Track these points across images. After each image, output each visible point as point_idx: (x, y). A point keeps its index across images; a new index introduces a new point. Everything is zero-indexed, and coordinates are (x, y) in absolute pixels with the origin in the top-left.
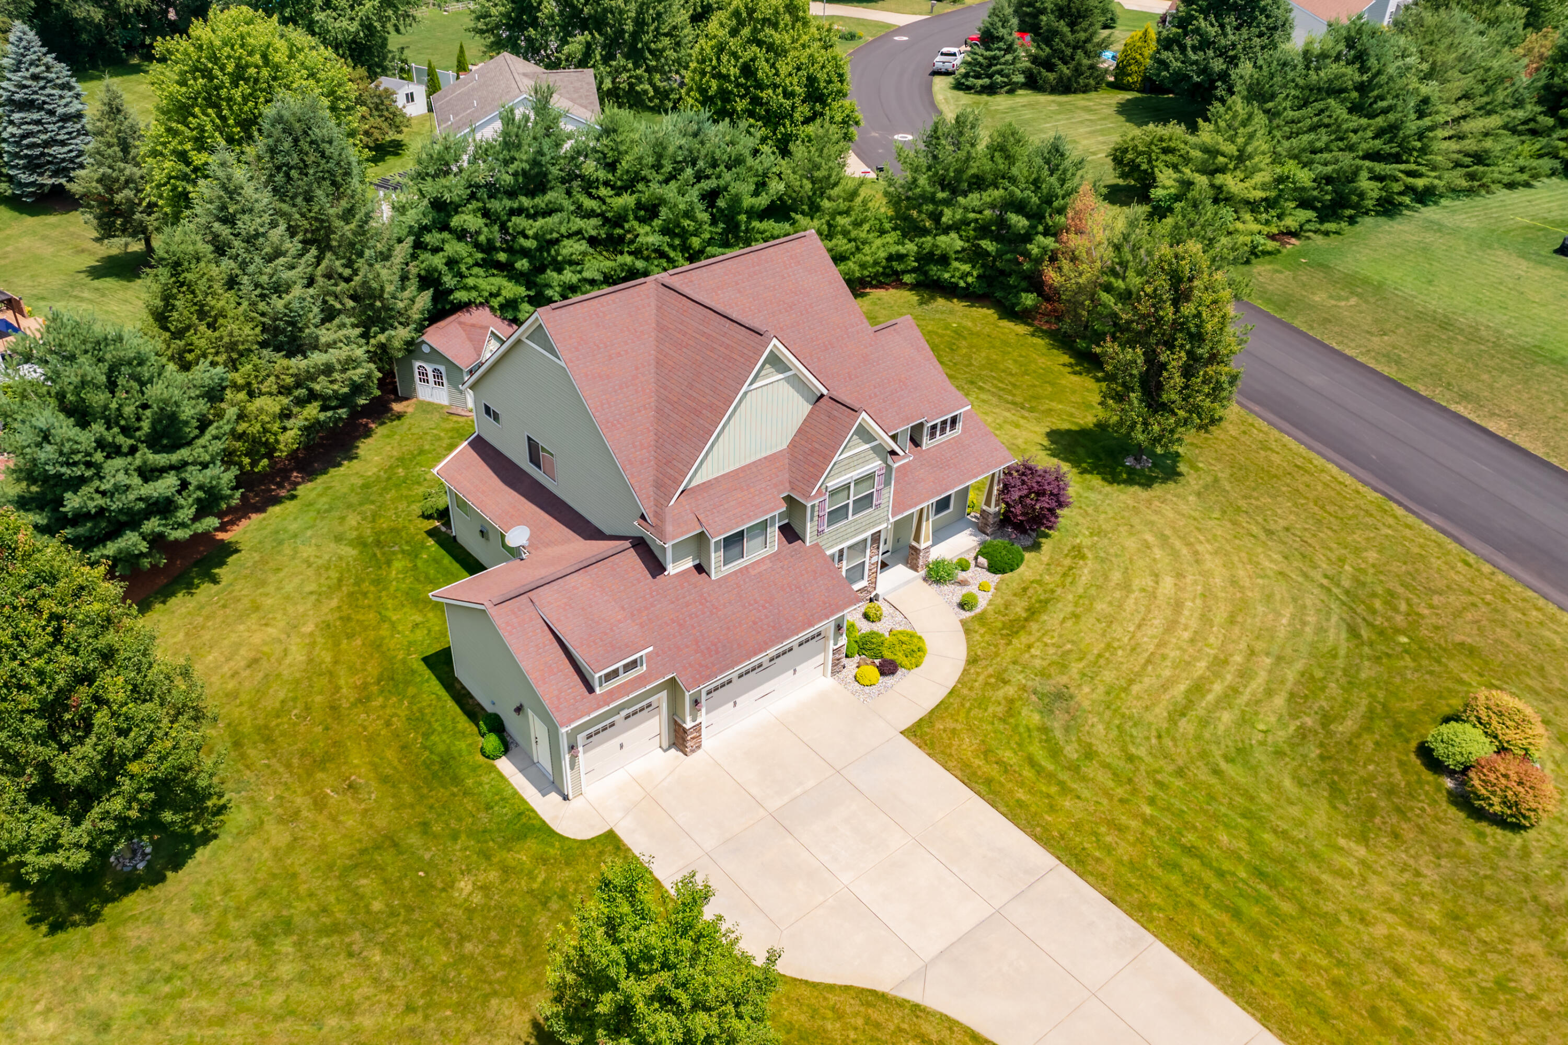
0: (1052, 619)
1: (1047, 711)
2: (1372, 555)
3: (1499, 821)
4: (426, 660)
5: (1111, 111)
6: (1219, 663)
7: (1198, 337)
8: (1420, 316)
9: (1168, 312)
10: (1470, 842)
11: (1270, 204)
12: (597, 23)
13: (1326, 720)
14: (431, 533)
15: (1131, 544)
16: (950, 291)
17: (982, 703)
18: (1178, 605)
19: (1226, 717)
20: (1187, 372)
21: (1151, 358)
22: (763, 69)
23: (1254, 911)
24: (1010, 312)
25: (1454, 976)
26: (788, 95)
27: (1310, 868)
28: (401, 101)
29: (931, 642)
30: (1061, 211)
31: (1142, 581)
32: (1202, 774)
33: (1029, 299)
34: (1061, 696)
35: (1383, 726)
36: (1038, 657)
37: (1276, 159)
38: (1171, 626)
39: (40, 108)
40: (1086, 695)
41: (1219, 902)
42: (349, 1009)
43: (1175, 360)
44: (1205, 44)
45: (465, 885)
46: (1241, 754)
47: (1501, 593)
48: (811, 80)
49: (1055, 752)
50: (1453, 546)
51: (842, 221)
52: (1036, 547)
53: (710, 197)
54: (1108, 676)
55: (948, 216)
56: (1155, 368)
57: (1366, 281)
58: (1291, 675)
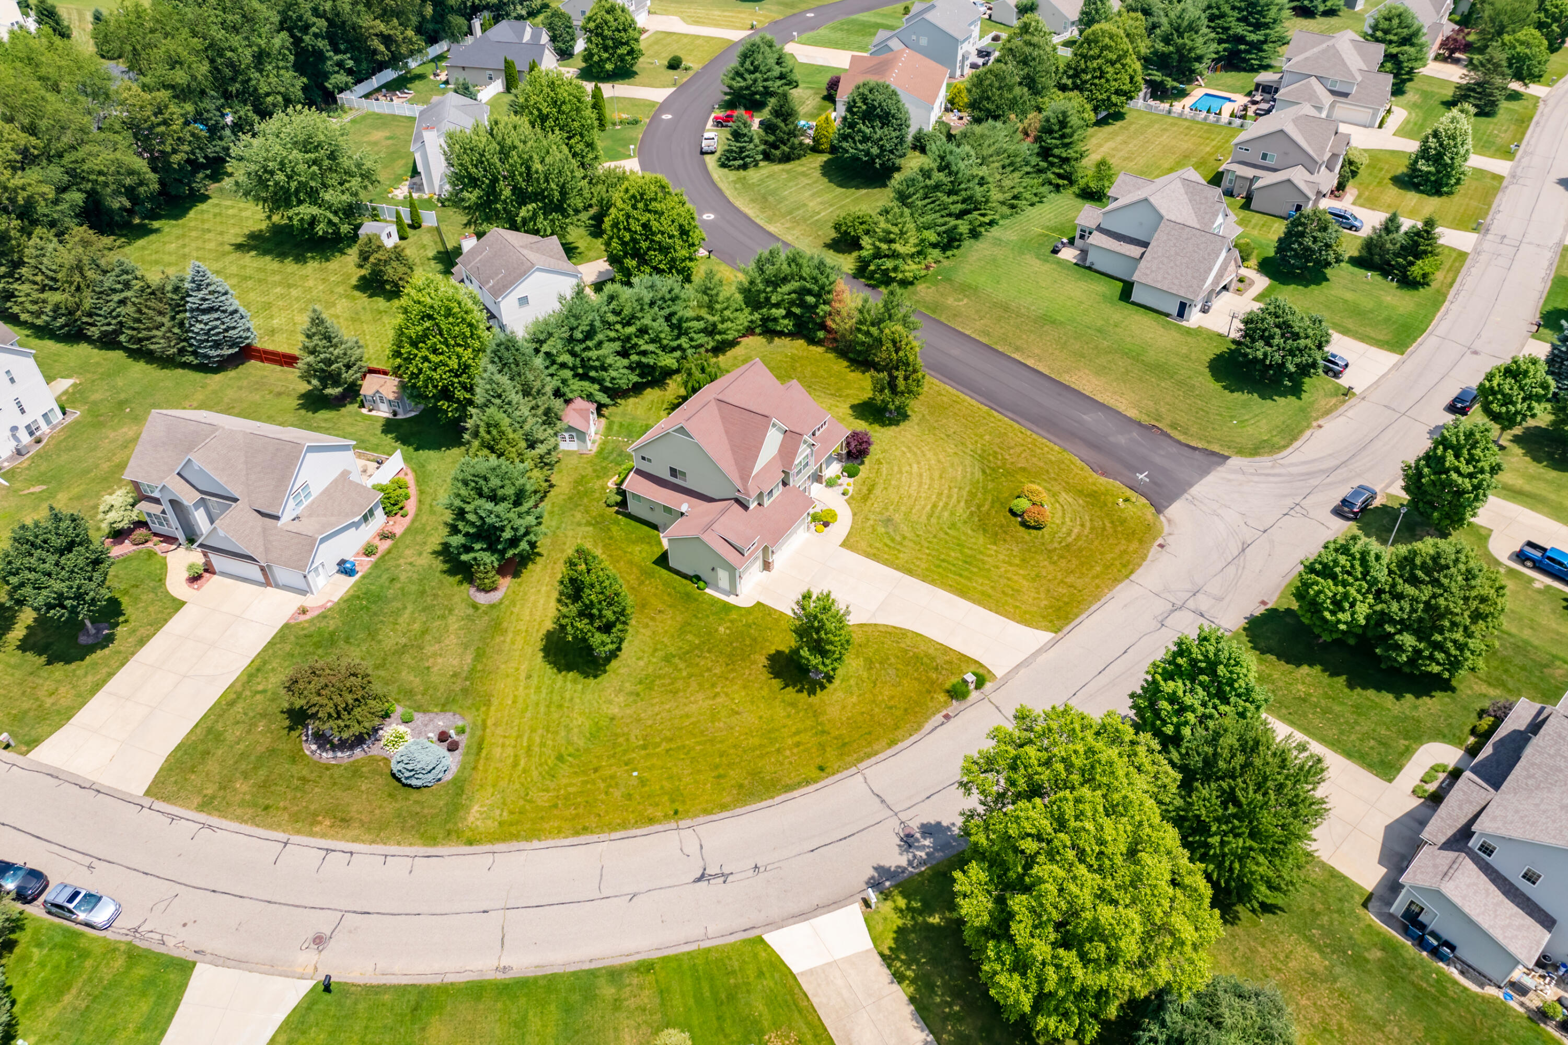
0: (877, 491)
1: (886, 526)
2: (987, 437)
3: (1035, 528)
4: (655, 563)
5: (817, 174)
6: (940, 494)
7: (908, 364)
8: (995, 305)
9: (894, 356)
10: (1027, 537)
11: (919, 253)
12: (537, 196)
13: (979, 507)
14: (617, 512)
15: (898, 453)
16: (780, 334)
17: (863, 529)
18: (921, 475)
19: (946, 514)
20: (906, 378)
21: (890, 375)
22: (655, 225)
23: (966, 573)
24: (812, 341)
25: (1024, 577)
26: (671, 237)
27: (980, 557)
28: (384, 237)
29: (838, 511)
30: (829, 292)
31: (906, 468)
32: (942, 535)
33: (821, 334)
34: (889, 520)
35: (997, 505)
36: (877, 507)
37: (918, 229)
38: (920, 484)
39: (217, 310)
40: (897, 517)
41: (955, 573)
42: (709, 670)
43: (900, 374)
44: (866, 139)
45: (722, 629)
46: (953, 526)
47: (1034, 443)
48: (681, 226)
49: (893, 540)
50: (1016, 426)
51: (727, 313)
52: (862, 463)
53: (668, 318)
54: (903, 508)
55: (774, 299)
56: (893, 379)
57: (969, 286)
58: (965, 493)
